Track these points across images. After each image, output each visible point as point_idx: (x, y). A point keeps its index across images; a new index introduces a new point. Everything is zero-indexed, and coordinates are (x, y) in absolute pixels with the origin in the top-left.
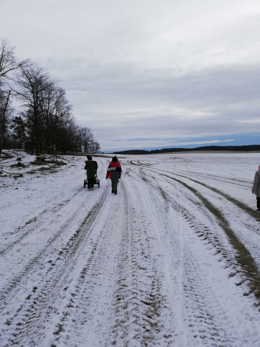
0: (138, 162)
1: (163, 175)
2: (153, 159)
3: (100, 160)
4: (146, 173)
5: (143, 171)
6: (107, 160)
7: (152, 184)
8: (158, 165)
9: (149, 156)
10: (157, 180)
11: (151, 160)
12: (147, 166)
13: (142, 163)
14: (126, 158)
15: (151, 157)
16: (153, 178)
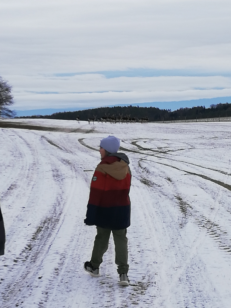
0: (133, 143)
1: (195, 174)
2: (180, 136)
3: (20, 137)
4: (152, 170)
5: (144, 165)
6: (42, 137)
7: (164, 191)
8: (188, 153)
9: (168, 128)
10: (176, 183)
11: (171, 140)
12: (159, 155)
13: (144, 146)
14: (97, 132)
15: (174, 131)
16: (169, 179)
